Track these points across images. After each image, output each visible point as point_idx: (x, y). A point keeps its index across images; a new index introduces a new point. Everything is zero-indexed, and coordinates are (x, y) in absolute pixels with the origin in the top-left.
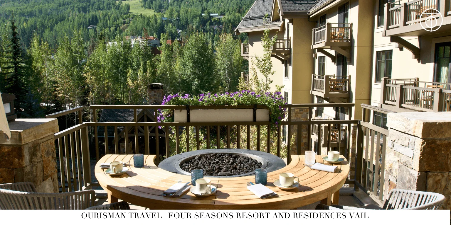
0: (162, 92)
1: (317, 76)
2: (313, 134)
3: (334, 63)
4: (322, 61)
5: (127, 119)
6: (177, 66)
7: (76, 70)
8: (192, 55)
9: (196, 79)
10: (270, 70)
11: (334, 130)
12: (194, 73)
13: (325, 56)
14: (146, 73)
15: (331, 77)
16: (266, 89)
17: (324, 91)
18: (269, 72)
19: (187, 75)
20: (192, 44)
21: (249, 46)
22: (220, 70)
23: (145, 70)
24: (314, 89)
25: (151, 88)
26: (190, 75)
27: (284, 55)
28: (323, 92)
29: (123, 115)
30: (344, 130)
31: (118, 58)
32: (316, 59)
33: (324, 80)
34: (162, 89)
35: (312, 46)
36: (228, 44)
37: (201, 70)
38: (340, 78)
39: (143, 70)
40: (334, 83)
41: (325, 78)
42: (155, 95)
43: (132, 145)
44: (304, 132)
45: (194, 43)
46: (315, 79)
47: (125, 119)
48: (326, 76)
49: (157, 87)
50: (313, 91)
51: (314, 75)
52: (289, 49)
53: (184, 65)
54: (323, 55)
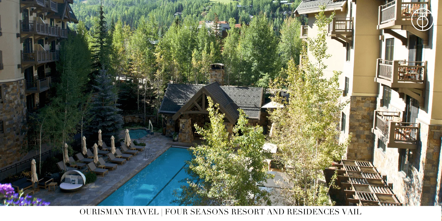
0: (223, 72)
1: (383, 61)
2: (376, 129)
3: (405, 46)
4: (390, 44)
5: (189, 96)
6: (239, 48)
7: (148, 49)
8: (253, 37)
9: (256, 60)
10: (324, 53)
11: (403, 127)
12: (254, 55)
13: (394, 38)
14: (210, 54)
15: (401, 63)
16: (319, 75)
17: (392, 79)
18: (323, 55)
19: (247, 56)
20: (253, 27)
21: (309, 27)
22: (283, 52)
23: (209, 51)
24: (380, 76)
25: (213, 68)
26: (250, 57)
27: (345, 37)
28: (390, 81)
29: (185, 92)
30: (417, 128)
31: (186, 40)
32: (383, 41)
33: (392, 66)
34: (222, 69)
35: (378, 26)
36: (293, 27)
37: (262, 52)
38: (412, 64)
39: (207, 51)
40: (405, 70)
41: (393, 64)
42: (216, 75)
43: (190, 121)
44: (366, 124)
45: (255, 25)
46: (380, 64)
47: (186, 96)
48: (395, 61)
49: (218, 67)
50: (378, 79)
51: (379, 60)
52: (351, 31)
53: (245, 47)
54: (391, 37)
